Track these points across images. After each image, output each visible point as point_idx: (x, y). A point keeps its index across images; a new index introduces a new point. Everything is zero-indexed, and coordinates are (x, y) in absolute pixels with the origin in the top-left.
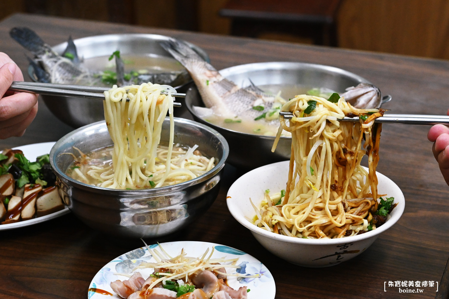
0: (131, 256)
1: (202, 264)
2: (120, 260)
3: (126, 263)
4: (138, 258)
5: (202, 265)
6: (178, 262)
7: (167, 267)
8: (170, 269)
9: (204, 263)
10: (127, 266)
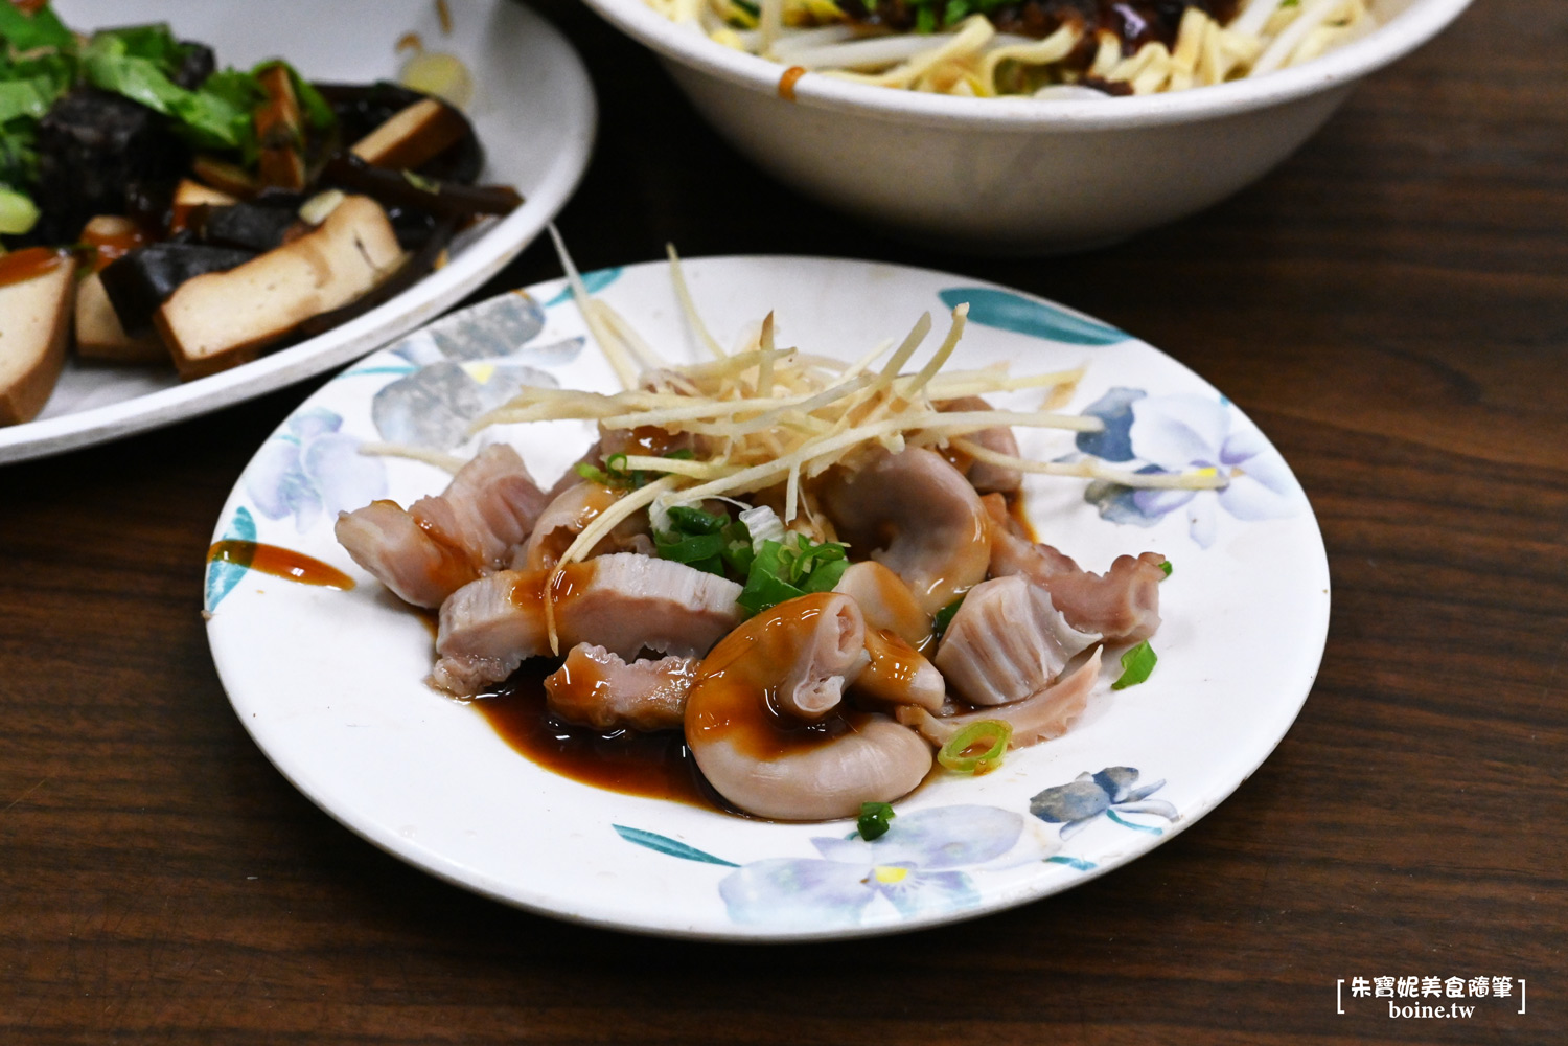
0: (461, 341)
1: (884, 408)
2: (398, 362)
3: (433, 380)
4: (502, 352)
5: (885, 417)
6: (737, 393)
7: (680, 423)
8: (692, 431)
9: (901, 405)
10: (437, 400)
